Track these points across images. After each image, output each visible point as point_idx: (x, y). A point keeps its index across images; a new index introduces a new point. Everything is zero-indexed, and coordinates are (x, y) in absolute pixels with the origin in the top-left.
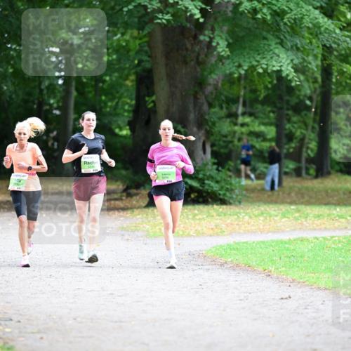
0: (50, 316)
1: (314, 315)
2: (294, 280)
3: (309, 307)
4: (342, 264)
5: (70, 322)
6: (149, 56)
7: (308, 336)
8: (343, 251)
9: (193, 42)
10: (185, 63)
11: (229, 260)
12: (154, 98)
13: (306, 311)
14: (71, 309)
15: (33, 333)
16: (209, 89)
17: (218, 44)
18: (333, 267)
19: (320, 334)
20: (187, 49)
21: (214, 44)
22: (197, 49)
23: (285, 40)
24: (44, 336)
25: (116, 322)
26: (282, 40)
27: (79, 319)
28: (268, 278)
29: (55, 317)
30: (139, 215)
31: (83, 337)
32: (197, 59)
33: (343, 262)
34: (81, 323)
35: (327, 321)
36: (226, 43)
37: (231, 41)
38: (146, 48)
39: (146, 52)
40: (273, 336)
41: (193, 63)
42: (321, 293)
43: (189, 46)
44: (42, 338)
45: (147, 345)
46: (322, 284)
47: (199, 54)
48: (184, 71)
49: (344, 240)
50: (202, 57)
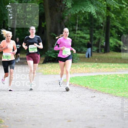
0: (7, 103)
1: (104, 103)
2: (96, 90)
3: (102, 100)
4: (114, 85)
5: (15, 106)
6: (44, 8)
7: (101, 111)
8: (114, 80)
9: (59, 3)
10: (57, 11)
11: (73, 83)
12: (45, 23)
13: (101, 101)
14: (15, 101)
15: (1, 110)
16: (65, 21)
17: (68, 4)
18: (111, 86)
19: (106, 110)
20: (57, 6)
21: (66, 4)
22: (61, 6)
23: (93, 2)
24: (5, 111)
25: (32, 106)
26: (92, 2)
27: (18, 105)
28: (87, 89)
29: (9, 104)
30: (40, 66)
31: (20, 111)
32: (61, 9)
33: (114, 84)
34: (18, 106)
35: (108, 105)
36: (71, 4)
37: (73, 3)
38: (42, 6)
39: (42, 7)
40: (89, 111)
41: (59, 11)
42: (106, 95)
43: (58, 5)
44: (4, 111)
45: (43, 114)
46: (107, 92)
47: (62, 8)
48: (56, 14)
49: (114, 76)
50: (63, 9)
